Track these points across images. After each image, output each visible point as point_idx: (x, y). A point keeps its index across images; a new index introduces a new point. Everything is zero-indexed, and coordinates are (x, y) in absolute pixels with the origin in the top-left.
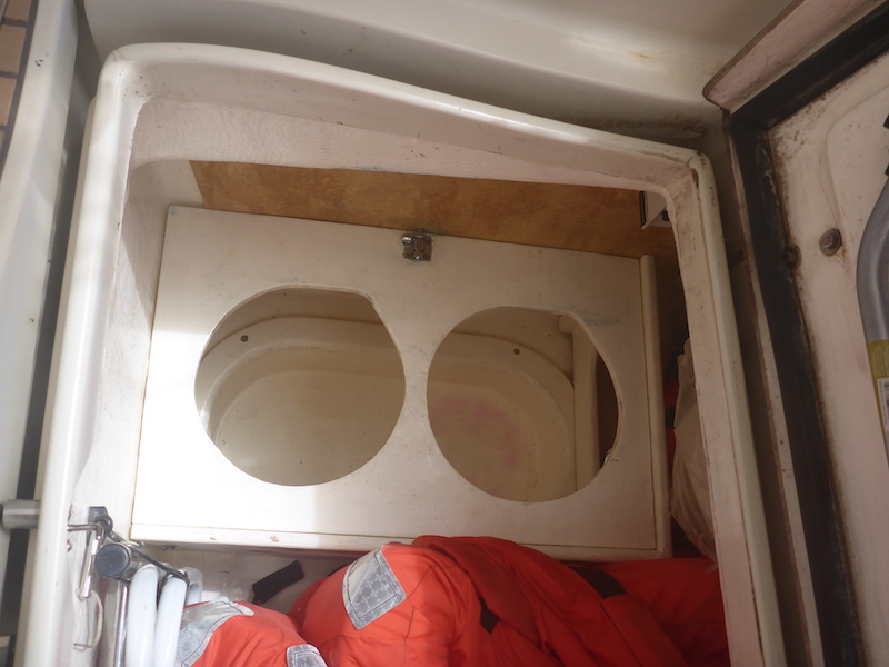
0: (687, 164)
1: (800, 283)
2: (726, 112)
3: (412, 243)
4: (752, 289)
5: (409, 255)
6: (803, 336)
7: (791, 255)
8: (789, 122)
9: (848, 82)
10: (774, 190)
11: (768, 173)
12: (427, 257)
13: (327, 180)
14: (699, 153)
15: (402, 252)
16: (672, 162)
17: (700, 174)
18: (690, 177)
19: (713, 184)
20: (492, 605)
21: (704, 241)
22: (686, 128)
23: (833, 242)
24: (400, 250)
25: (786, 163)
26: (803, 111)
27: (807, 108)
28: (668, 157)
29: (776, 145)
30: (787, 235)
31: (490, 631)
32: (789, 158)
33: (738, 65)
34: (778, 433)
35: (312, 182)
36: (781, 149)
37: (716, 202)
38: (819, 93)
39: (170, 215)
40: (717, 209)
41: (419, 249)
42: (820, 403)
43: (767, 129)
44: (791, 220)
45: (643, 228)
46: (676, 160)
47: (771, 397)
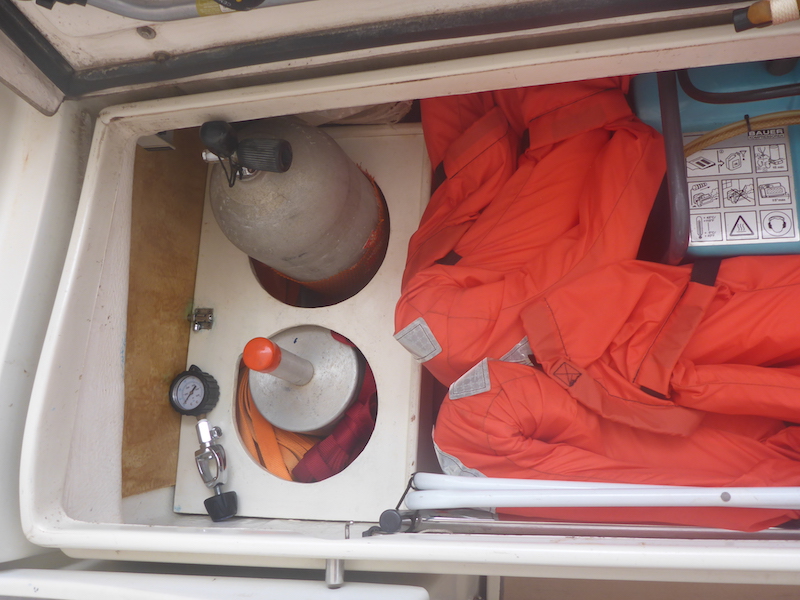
0: (107, 125)
1: (179, 51)
2: (64, 99)
3: (199, 323)
4: (188, 83)
5: (208, 325)
6: (213, 51)
7: (160, 58)
8: (67, 58)
9: (32, 20)
10: (116, 68)
11: (104, 72)
12: (210, 312)
13: (144, 390)
14: (99, 116)
15: (206, 331)
16: (105, 136)
17: (114, 116)
18: (117, 123)
19: (120, 106)
20: (441, 254)
21: (161, 113)
22: (82, 124)
23: (147, 32)
24: (205, 332)
25: (96, 59)
26: (57, 48)
27: (55, 46)
28: (102, 139)
29: (85, 66)
30: (147, 60)
31: (460, 257)
32: (93, 57)
33: (26, 94)
34: (284, 67)
35: (147, 402)
36: (87, 63)
37: (133, 104)
38: (43, 39)
39: (181, 511)
40: (138, 104)
41: (205, 319)
42: (257, 41)
43: (74, 71)
44: (136, 57)
45: (174, 148)
46: (103, 133)
47: (260, 71)
